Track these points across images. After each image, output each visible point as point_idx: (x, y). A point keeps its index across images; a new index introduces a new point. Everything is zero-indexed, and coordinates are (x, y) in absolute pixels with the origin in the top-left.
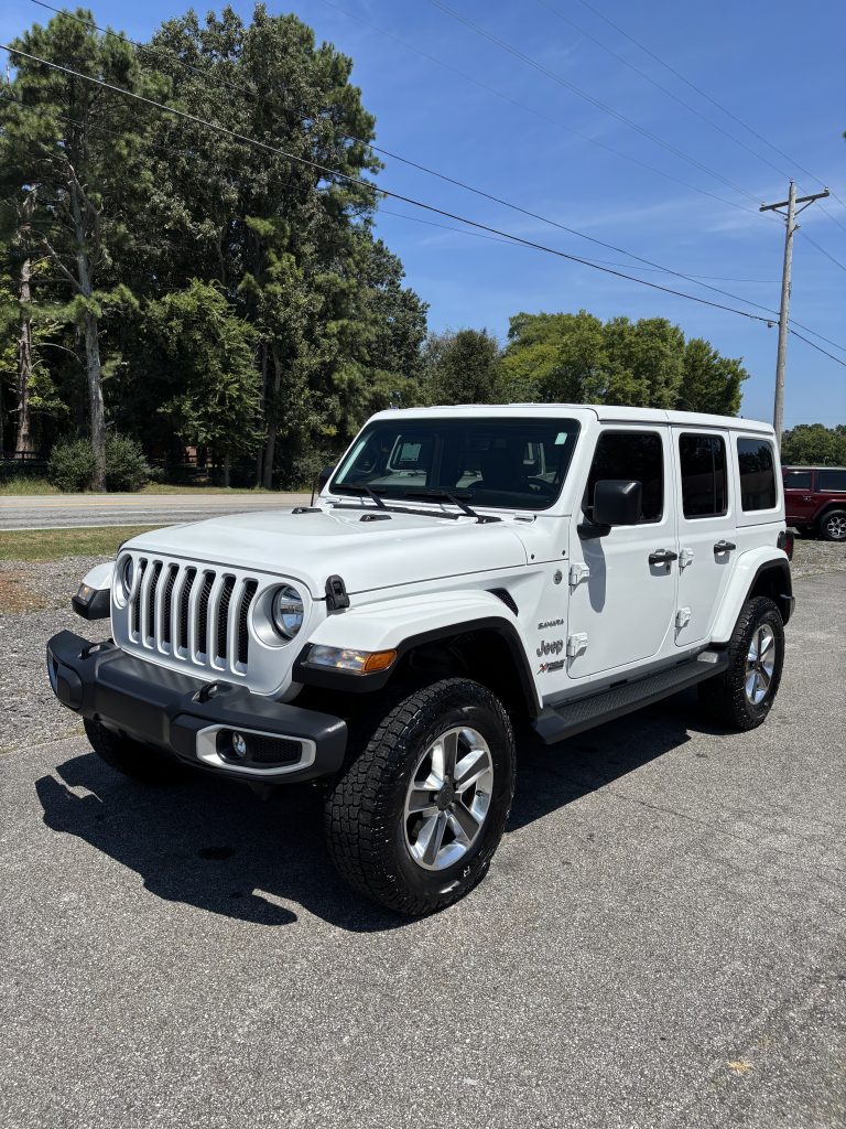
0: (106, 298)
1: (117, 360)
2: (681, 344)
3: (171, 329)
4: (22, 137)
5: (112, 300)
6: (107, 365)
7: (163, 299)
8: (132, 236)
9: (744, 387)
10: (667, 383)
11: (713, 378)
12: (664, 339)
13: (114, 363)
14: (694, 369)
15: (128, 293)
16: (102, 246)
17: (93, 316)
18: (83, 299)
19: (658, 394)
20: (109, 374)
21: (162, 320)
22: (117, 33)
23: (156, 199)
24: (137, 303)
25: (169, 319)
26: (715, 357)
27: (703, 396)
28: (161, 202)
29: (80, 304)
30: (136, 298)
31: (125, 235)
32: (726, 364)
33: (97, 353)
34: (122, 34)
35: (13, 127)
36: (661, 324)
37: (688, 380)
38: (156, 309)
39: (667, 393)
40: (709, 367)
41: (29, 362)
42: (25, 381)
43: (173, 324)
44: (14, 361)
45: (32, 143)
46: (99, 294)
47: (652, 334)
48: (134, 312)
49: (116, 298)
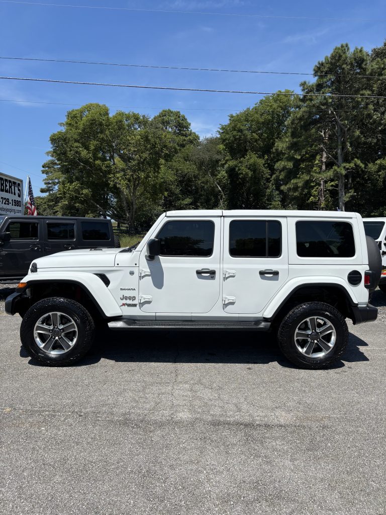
0: (347, 165)
1: (352, 193)
3: (379, 176)
4: (314, 106)
5: (350, 166)
6: (347, 195)
7: (376, 162)
8: (362, 136)
13: (350, 194)
15: (359, 162)
16: (347, 143)
17: (341, 174)
18: (336, 168)
20: (347, 200)
21: (375, 172)
22: (359, 48)
23: (375, 117)
24: (363, 166)
25: (379, 171)
28: (377, 117)
29: (335, 170)
30: (363, 164)
31: (359, 136)
33: (343, 190)
34: (362, 48)
35: (310, 102)
38: (372, 167)
41: (323, 197)
42: (321, 205)
43: (380, 173)
44: (317, 196)
45: (318, 107)
46: (345, 165)
48: (362, 170)
49: (352, 165)
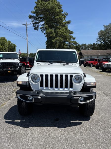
2: (7, 41)
9: (16, 48)
10: (6, 47)
11: (12, 46)
12: (5, 40)
14: (9, 45)
19: (5, 48)
26: (12, 43)
27: (11, 49)
32: (13, 44)
36: (4, 38)
37: (9, 46)
39: (6, 48)
40: (11, 45)
47: (3, 39)
